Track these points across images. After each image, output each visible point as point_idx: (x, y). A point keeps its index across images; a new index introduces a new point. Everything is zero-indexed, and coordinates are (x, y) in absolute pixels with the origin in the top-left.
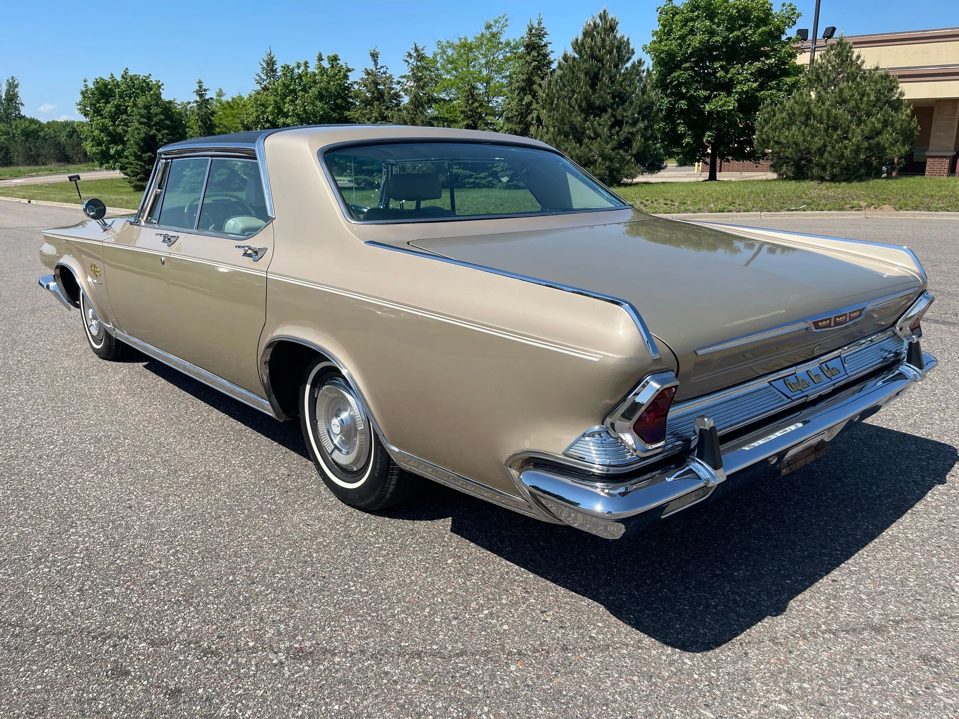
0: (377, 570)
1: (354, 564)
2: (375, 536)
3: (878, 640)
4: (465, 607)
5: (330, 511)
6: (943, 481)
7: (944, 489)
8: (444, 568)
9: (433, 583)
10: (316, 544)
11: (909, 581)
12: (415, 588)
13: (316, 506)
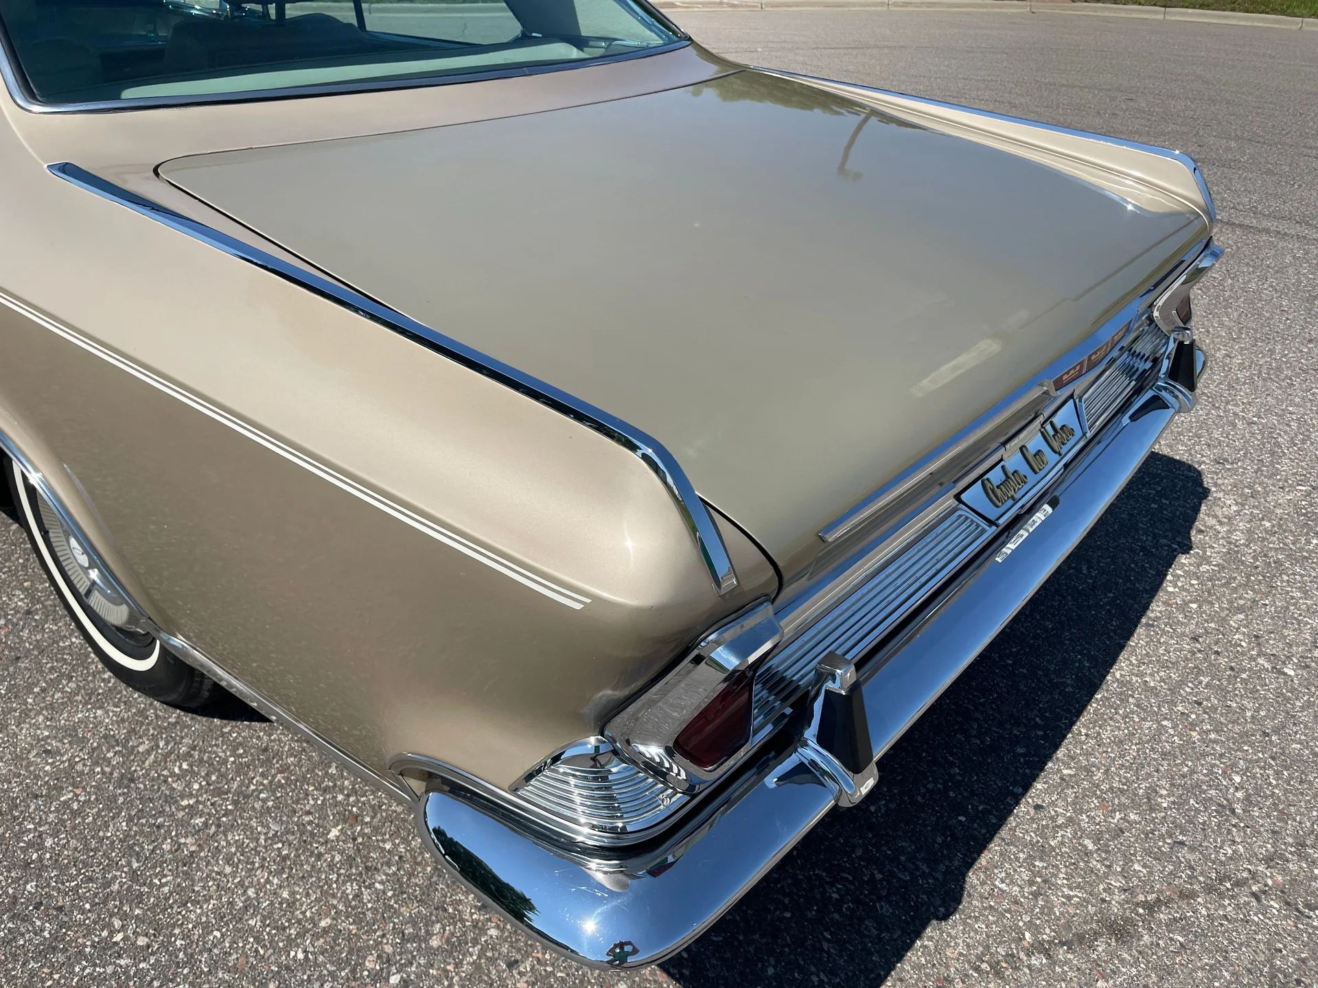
0: (178, 876)
1: (129, 864)
2: (184, 773)
3: (1122, 961)
4: (353, 971)
5: (100, 708)
6: (1186, 548)
7: (1190, 564)
8: (319, 856)
9: (291, 904)
10: (57, 810)
11: (1161, 796)
12: (252, 922)
13: (70, 697)
